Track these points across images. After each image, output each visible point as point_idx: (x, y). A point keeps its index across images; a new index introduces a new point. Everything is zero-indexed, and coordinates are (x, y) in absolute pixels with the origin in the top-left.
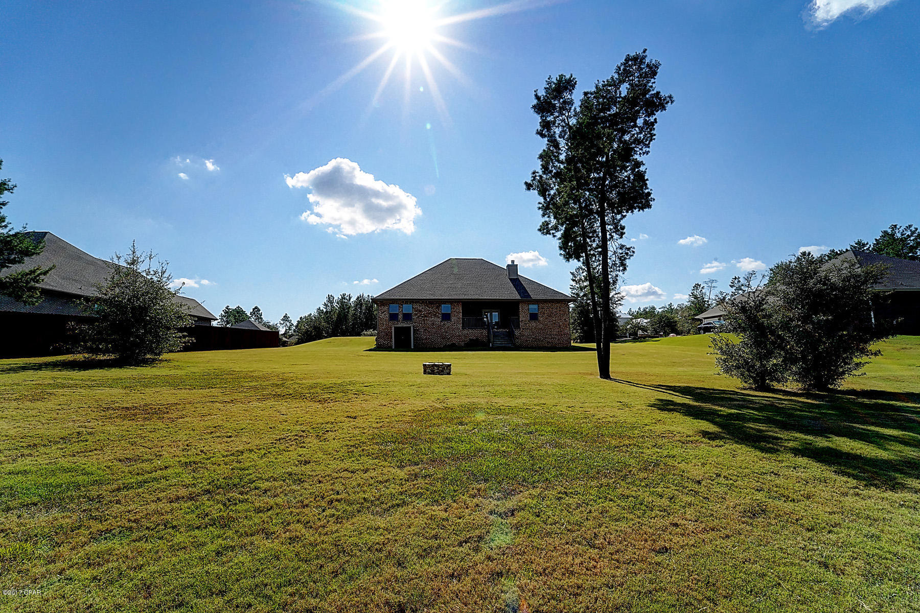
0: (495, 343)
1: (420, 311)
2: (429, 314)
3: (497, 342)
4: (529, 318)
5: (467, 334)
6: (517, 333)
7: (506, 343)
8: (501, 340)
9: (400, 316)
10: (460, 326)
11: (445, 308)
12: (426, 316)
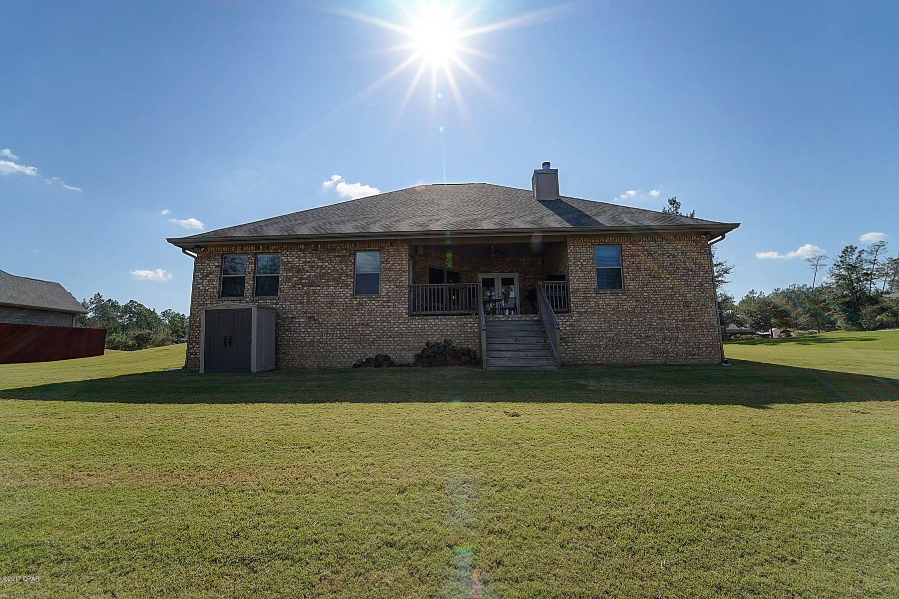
0: (496, 354)
1: (300, 270)
2: (322, 277)
3: (503, 354)
4: (594, 283)
5: (423, 329)
6: (563, 323)
7: (529, 354)
8: (514, 347)
9: (249, 285)
10: (403, 308)
11: (366, 261)
12: (312, 284)
